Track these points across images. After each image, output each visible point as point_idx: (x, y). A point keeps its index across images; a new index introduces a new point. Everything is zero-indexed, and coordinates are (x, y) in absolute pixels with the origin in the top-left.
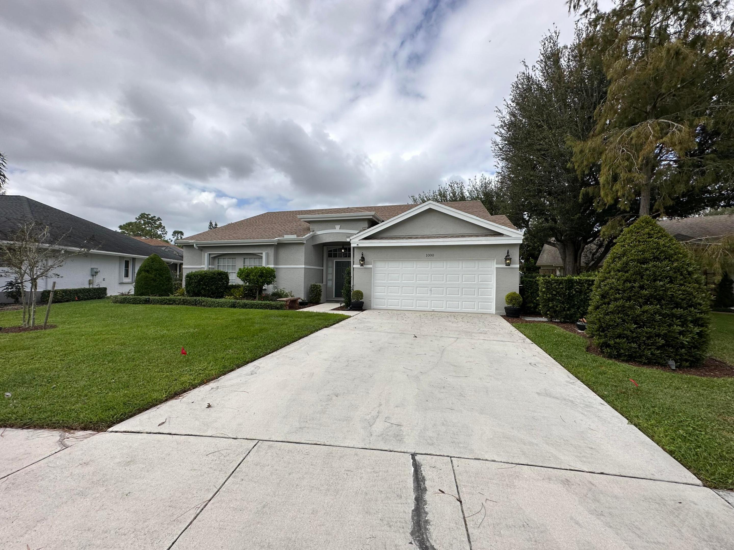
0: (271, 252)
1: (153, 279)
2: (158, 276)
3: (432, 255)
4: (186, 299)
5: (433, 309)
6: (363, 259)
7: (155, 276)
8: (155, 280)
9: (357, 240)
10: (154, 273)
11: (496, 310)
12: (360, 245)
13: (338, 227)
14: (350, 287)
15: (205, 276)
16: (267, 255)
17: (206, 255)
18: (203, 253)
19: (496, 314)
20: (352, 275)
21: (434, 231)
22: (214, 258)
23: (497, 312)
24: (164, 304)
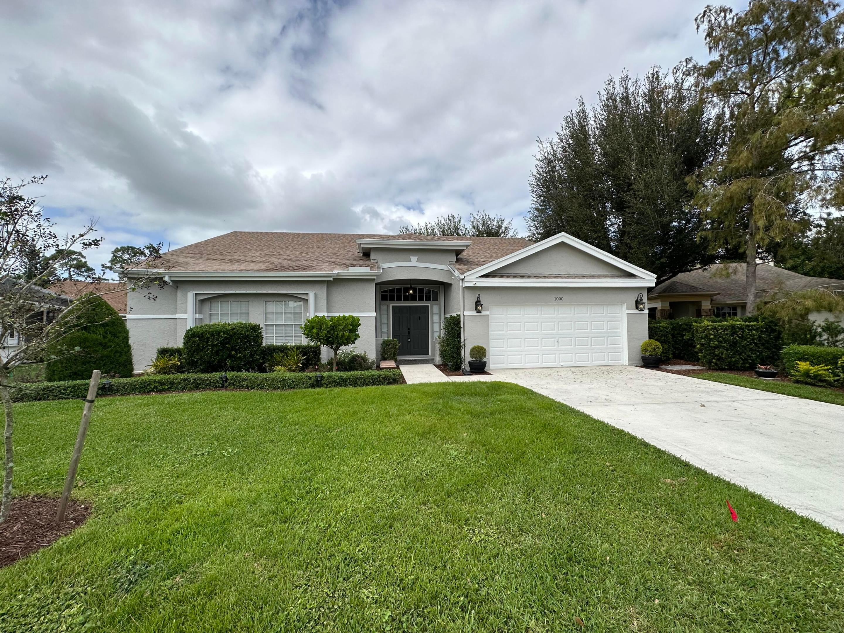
0: (322, 292)
3: (561, 299)
5: (562, 364)
6: (478, 303)
9: (473, 277)
11: (629, 360)
12: (478, 285)
13: (414, 259)
14: (460, 342)
16: (316, 296)
17: (190, 296)
18: (179, 294)
19: (629, 365)
20: (462, 325)
21: (562, 270)
22: (203, 301)
23: (630, 363)
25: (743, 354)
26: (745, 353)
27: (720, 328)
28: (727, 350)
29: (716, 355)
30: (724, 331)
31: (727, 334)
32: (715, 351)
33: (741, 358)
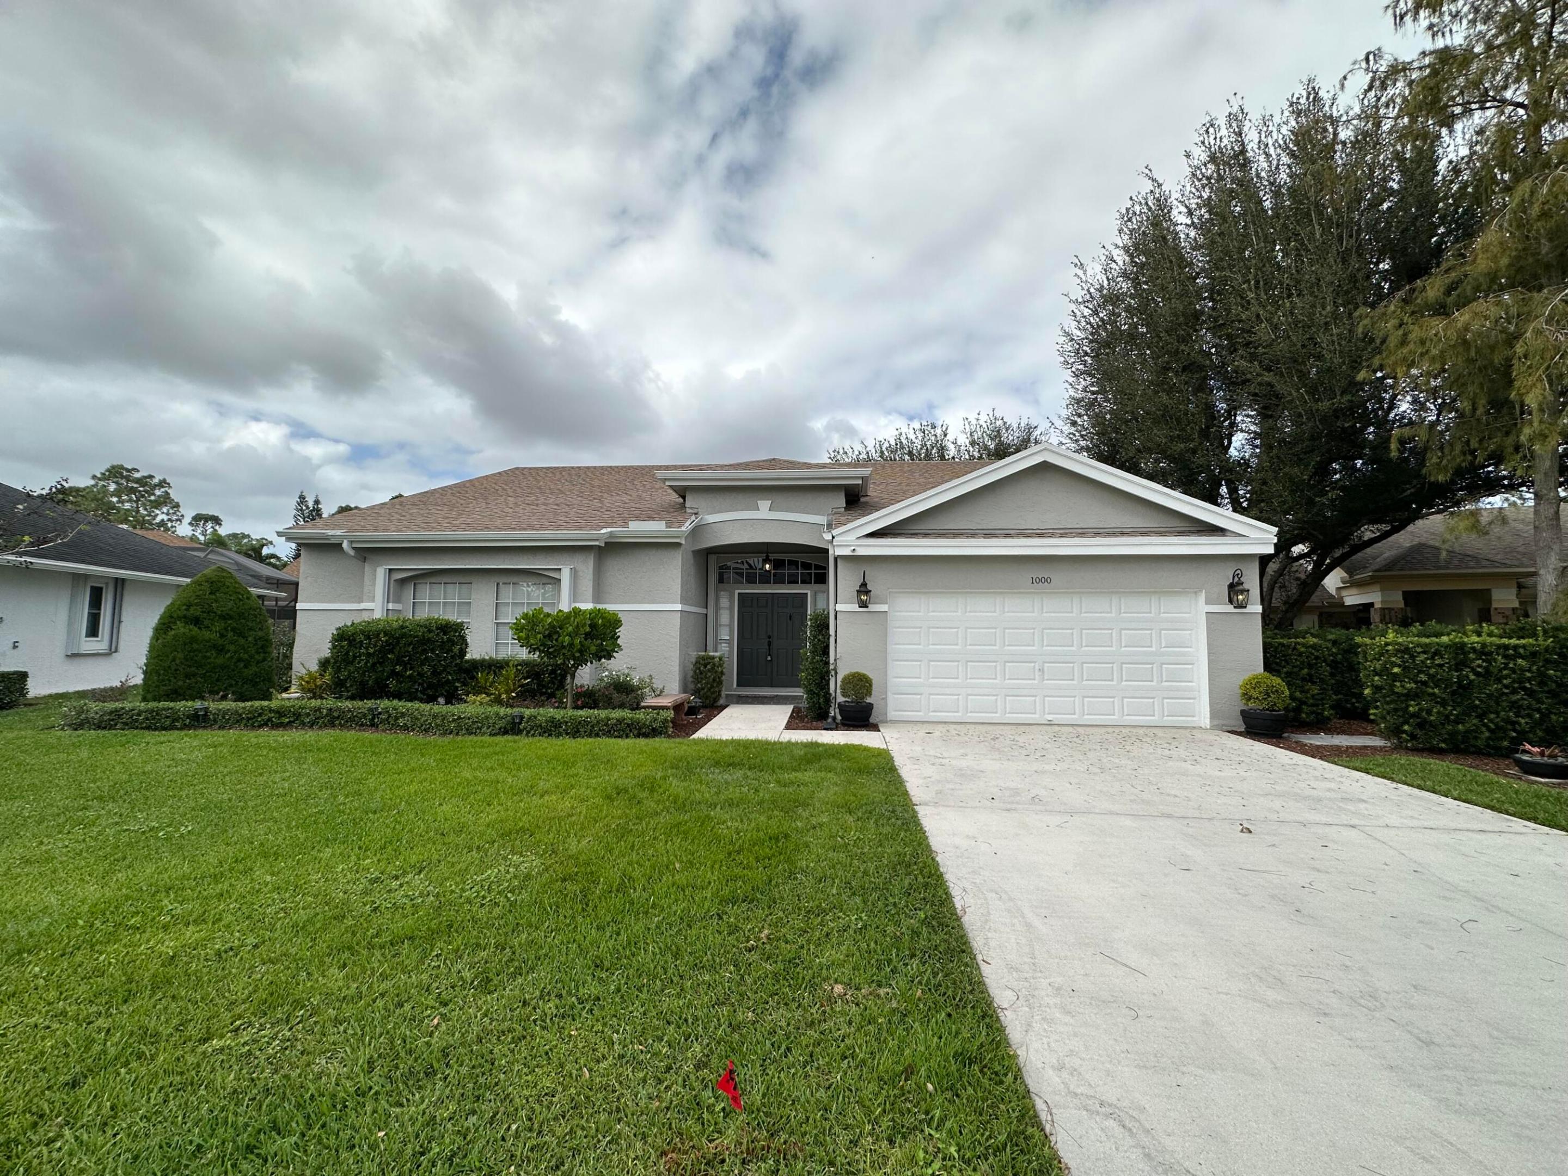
0: (586, 566)
1: (214, 647)
2: (230, 634)
3: (1047, 580)
4: (339, 709)
5: (1050, 717)
6: (864, 589)
7: (222, 636)
8: (221, 650)
9: (851, 537)
10: (218, 626)
11: (1213, 717)
12: (861, 552)
13: (764, 505)
14: (827, 663)
15: (403, 636)
16: (575, 574)
17: (381, 573)
18: (367, 568)
19: (1213, 727)
20: (832, 632)
21: (1049, 522)
22: (403, 582)
23: (1216, 723)
24: (260, 726)
25: (1492, 716)
26: (1497, 713)
27: (1419, 650)
28: (1444, 703)
29: (1413, 715)
30: (1433, 658)
31: (1441, 666)
32: (1408, 706)
33: (1485, 725)
